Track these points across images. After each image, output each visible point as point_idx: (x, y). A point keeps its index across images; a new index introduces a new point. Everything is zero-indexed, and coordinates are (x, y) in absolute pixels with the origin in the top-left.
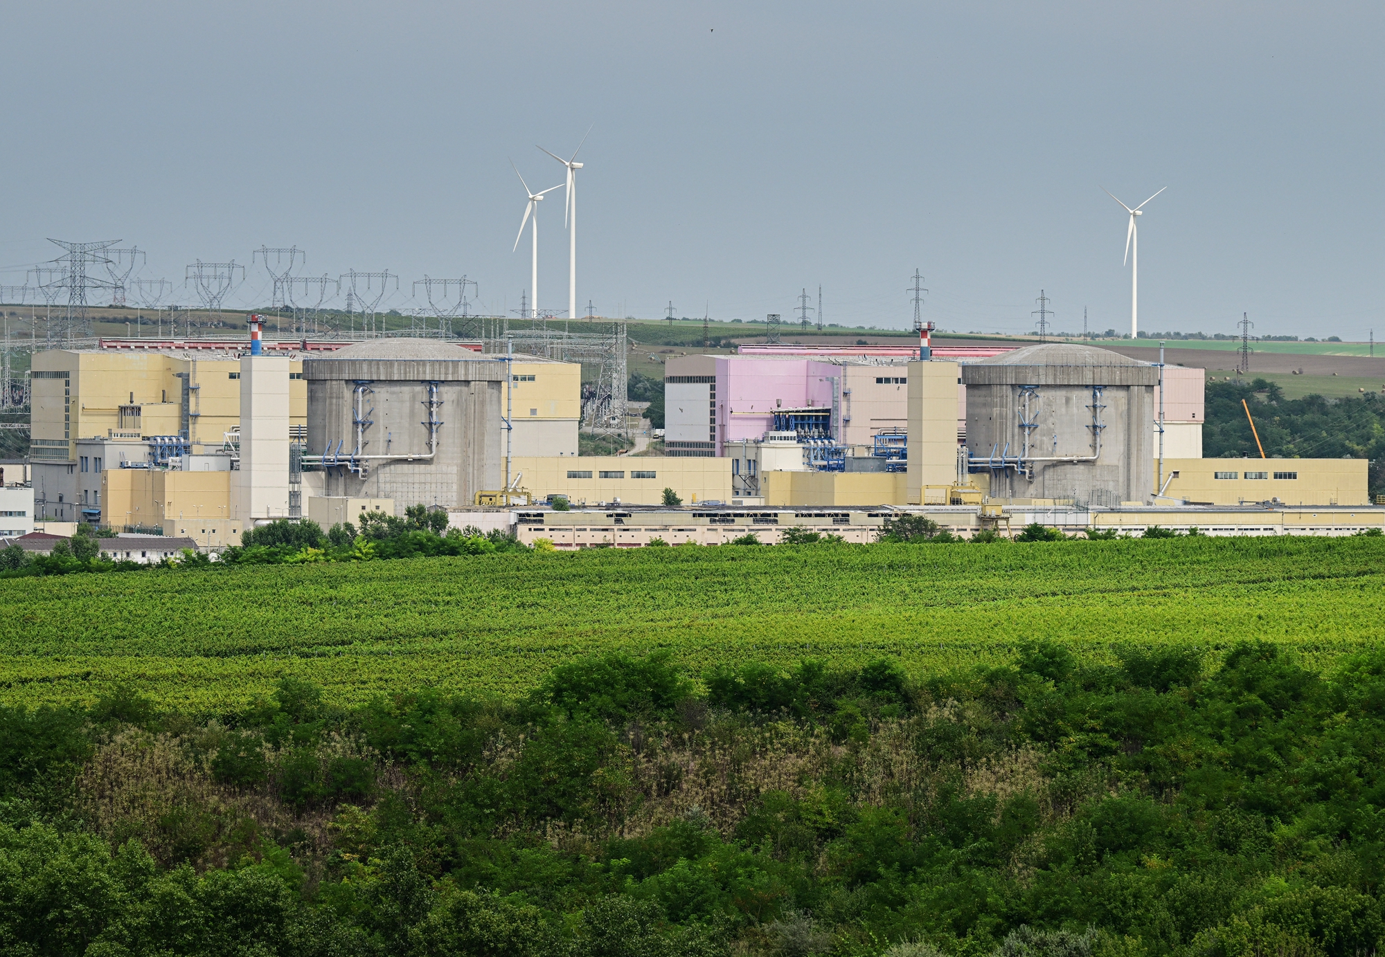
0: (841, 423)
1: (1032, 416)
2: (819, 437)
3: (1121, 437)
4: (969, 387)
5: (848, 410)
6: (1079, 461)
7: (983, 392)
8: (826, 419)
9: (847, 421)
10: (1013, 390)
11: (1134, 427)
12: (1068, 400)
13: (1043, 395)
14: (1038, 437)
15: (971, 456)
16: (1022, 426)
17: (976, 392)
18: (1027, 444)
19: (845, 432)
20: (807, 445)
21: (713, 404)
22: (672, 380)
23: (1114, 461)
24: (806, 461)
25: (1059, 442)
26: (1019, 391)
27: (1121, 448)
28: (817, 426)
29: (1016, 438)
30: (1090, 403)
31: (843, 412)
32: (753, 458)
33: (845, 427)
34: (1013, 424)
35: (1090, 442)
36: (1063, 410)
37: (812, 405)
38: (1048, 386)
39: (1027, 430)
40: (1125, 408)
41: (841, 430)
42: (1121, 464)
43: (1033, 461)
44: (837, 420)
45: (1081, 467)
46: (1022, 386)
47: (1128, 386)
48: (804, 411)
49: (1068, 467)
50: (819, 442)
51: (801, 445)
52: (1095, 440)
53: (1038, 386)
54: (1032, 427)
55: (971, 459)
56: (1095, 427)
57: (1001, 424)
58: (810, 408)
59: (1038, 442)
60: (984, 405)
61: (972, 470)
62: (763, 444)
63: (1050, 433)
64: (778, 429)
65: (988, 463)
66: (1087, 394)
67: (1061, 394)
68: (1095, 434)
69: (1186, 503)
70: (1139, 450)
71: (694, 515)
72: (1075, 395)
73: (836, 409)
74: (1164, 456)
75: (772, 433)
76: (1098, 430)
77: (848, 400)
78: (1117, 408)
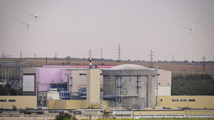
0: (70, 86)
1: (121, 84)
2: (64, 90)
3: (145, 90)
4: (104, 76)
5: (72, 83)
6: (134, 97)
7: (108, 77)
8: (66, 85)
9: (71, 86)
10: (116, 77)
11: (149, 87)
12: (130, 80)
13: (124, 78)
14: (122, 90)
15: (104, 95)
16: (118, 87)
17: (106, 78)
18: (119, 92)
19: (71, 89)
20: (60, 92)
21: (35, 81)
22: (25, 74)
23: (144, 97)
24: (60, 97)
25: (128, 91)
26: (117, 77)
27: (145, 93)
28: (63, 87)
29: (116, 90)
30: (137, 80)
31: (70, 83)
32: (45, 96)
33: (71, 87)
34: (115, 86)
35: (137, 91)
36: (129, 82)
37: (62, 81)
38: (125, 76)
39: (119, 88)
40: (146, 82)
41: (70, 88)
42: (145, 97)
43: (121, 97)
44: (69, 85)
45: (134, 98)
46: (118, 76)
47: (147, 76)
48: (60, 83)
49: (131, 98)
50: (64, 92)
51: (59, 92)
52: (138, 91)
53: (122, 76)
54: (121, 87)
55: (104, 96)
56: (138, 87)
57: (112, 86)
58: (62, 82)
59: (122, 91)
60: (108, 81)
61: (104, 99)
62: (48, 92)
63: (125, 89)
64: (53, 88)
65: (108, 97)
66: (136, 78)
67: (129, 78)
68: (138, 89)
69: (164, 108)
70: (150, 94)
71: (20, 112)
72: (133, 78)
73: (68, 82)
74: (158, 95)
75: (50, 89)
76: (139, 88)
77: (72, 80)
78: (144, 82)
